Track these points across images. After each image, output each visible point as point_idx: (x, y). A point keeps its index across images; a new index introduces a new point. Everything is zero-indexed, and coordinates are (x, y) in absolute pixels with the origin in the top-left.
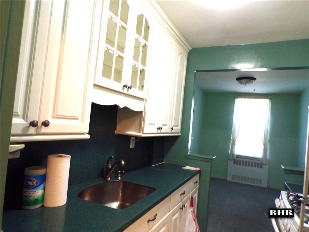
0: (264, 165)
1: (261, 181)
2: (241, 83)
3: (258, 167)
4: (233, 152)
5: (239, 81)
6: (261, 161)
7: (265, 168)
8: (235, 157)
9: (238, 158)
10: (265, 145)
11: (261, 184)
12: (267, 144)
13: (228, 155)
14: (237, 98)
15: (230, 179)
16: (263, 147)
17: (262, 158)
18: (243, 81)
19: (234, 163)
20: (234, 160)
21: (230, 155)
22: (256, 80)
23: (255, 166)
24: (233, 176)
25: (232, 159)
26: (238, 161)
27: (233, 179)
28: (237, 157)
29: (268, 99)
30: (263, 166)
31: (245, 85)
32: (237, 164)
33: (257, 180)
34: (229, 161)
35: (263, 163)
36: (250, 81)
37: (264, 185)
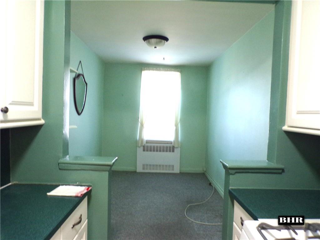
0: (177, 148)
1: (173, 166)
2: (149, 44)
3: (170, 151)
4: (142, 137)
5: (147, 41)
6: (173, 144)
7: (178, 151)
8: (144, 143)
9: (148, 143)
10: (176, 125)
11: (173, 170)
12: (178, 124)
13: (136, 142)
14: (144, 70)
15: (139, 169)
16: (175, 128)
17: (174, 141)
18: (153, 40)
19: (144, 150)
20: (143, 146)
21: (139, 141)
22: (168, 42)
23: (167, 151)
24: (144, 165)
25: (141, 146)
26: (147, 147)
27: (144, 169)
28: (146, 143)
29: (178, 71)
30: (175, 150)
31: (155, 47)
32: (147, 151)
33: (169, 166)
34: (138, 148)
35: (175, 146)
36: (161, 42)
37: (177, 170)
